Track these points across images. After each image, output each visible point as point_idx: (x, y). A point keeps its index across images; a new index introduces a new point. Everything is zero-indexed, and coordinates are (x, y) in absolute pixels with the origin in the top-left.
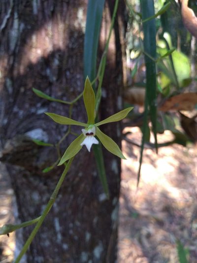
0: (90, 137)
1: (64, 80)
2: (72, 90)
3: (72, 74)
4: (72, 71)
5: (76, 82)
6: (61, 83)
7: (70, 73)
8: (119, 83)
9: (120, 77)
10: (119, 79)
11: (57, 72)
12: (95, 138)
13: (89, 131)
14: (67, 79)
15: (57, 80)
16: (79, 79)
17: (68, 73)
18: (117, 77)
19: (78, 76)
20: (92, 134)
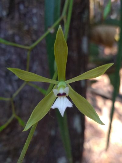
0: (62, 97)
1: (17, 15)
2: (26, 28)
3: (27, 7)
4: (26, 4)
5: (31, 18)
6: (13, 19)
7: (25, 7)
8: (84, 20)
9: (86, 13)
10: (85, 16)
11: (7, 5)
12: (68, 100)
13: (61, 91)
14: (20, 14)
15: (8, 15)
16: (36, 14)
17: (22, 7)
18: (82, 12)
19: (35, 11)
20: (64, 94)
